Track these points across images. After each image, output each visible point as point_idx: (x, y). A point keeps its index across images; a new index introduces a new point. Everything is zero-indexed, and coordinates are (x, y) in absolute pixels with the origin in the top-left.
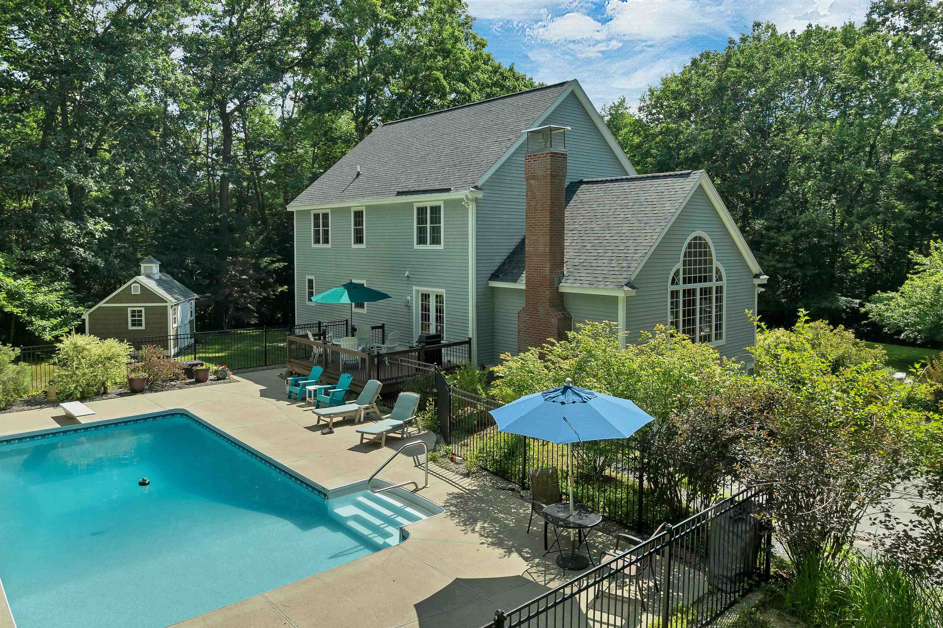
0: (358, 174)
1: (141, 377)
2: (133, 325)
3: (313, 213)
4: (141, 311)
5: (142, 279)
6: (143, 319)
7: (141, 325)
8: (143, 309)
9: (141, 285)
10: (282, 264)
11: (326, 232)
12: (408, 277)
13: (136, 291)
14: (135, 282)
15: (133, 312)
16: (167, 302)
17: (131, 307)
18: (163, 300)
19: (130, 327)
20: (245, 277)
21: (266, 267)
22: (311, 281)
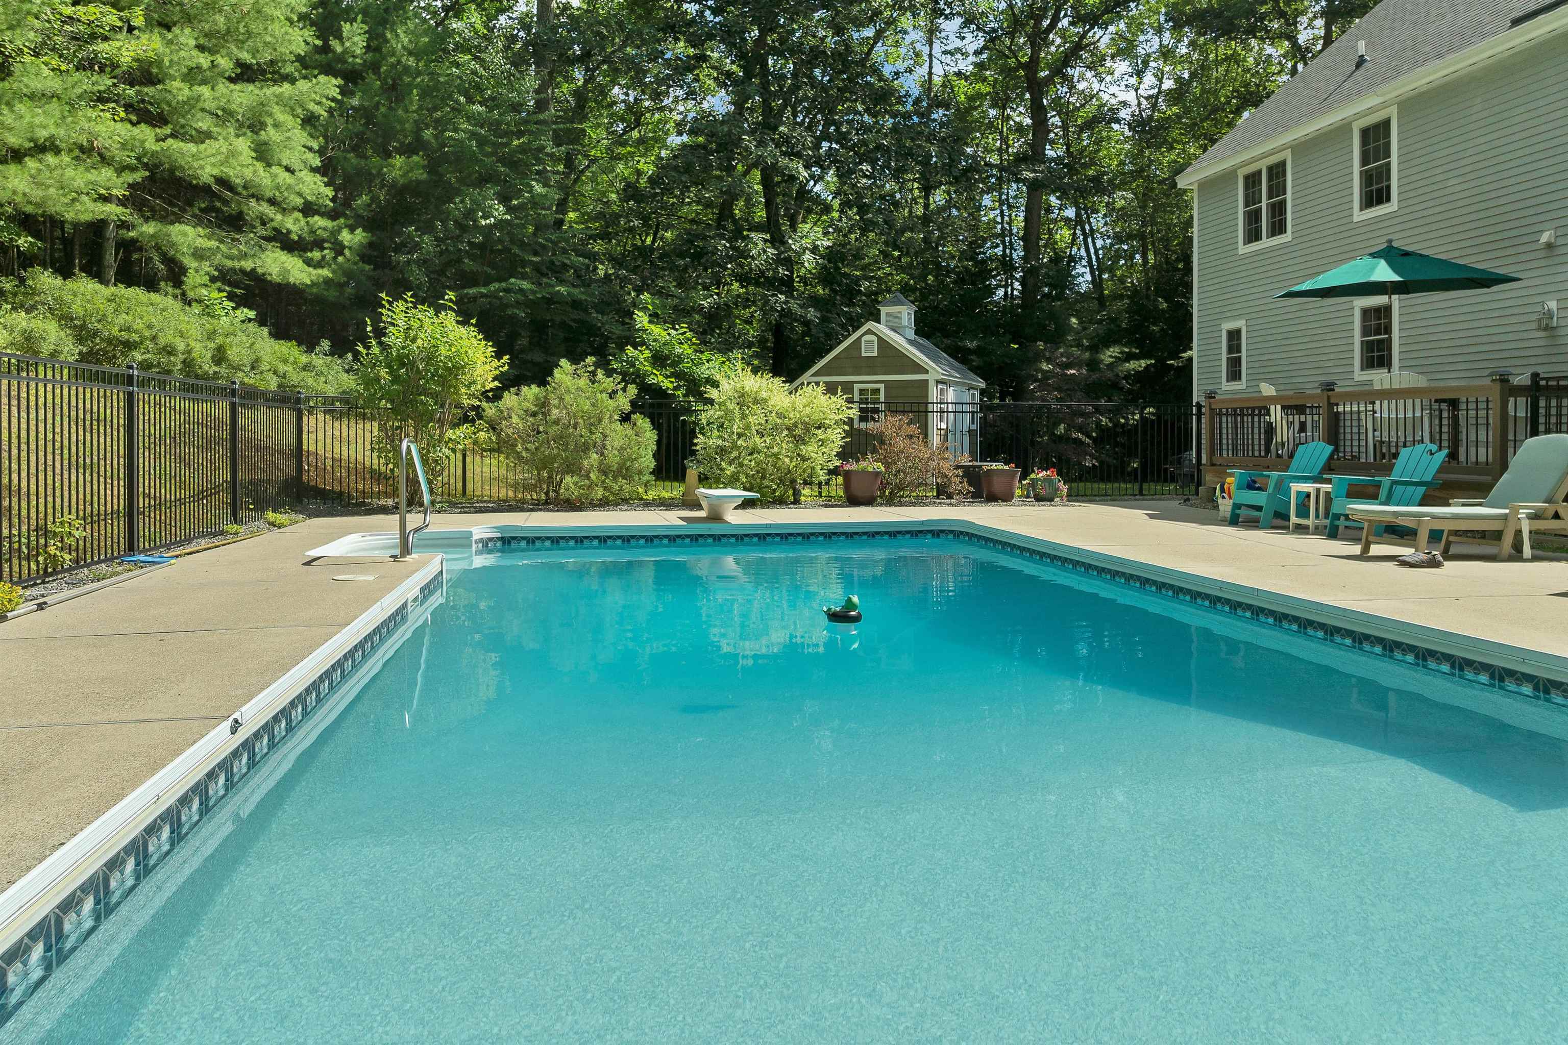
0: (1361, 62)
1: (870, 470)
3: (1241, 174)
4: (878, 390)
5: (882, 329)
8: (882, 386)
9: (879, 338)
10: (1143, 363)
11: (1278, 209)
12: (1549, 246)
13: (869, 349)
14: (869, 332)
15: (863, 392)
16: (927, 372)
17: (860, 382)
18: (919, 368)
20: (1073, 372)
21: (1110, 366)
22: (1235, 335)
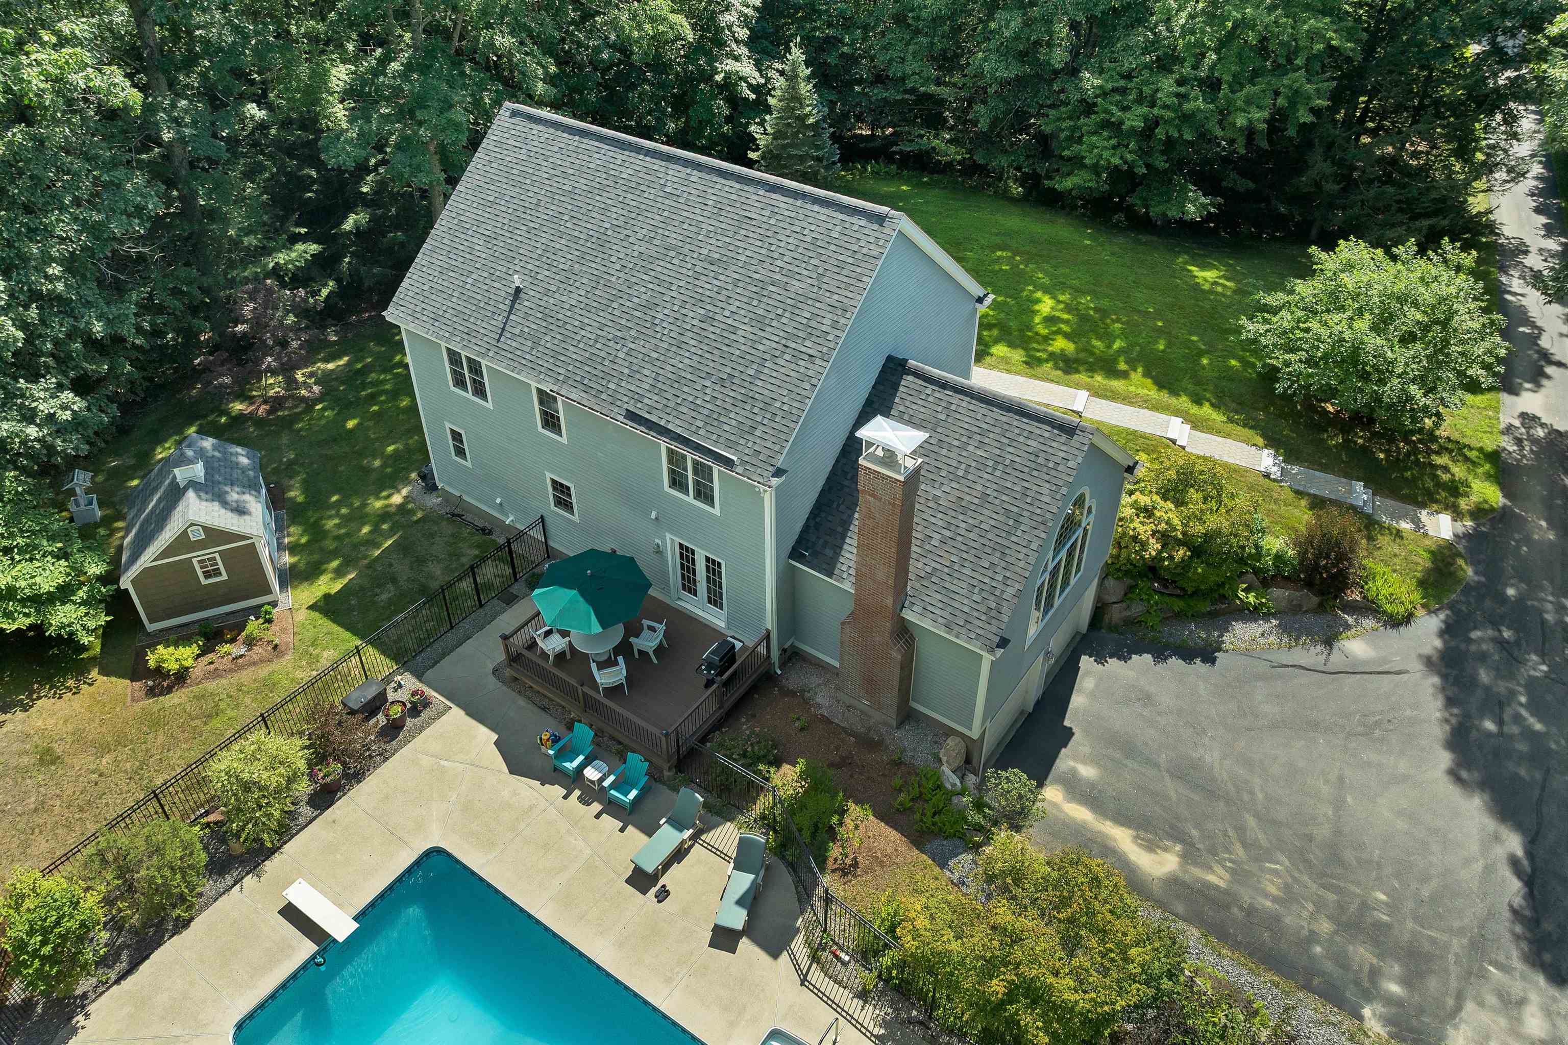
0: (517, 289)
2: (206, 577)
3: (443, 345)
4: (214, 559)
6: (221, 566)
7: (220, 574)
8: (217, 555)
9: (203, 527)
11: (478, 383)
12: (657, 518)
13: (197, 535)
14: (192, 524)
15: (199, 562)
16: (251, 538)
17: (196, 557)
18: (248, 537)
19: (204, 582)
22: (456, 433)
